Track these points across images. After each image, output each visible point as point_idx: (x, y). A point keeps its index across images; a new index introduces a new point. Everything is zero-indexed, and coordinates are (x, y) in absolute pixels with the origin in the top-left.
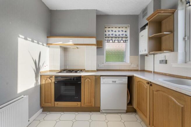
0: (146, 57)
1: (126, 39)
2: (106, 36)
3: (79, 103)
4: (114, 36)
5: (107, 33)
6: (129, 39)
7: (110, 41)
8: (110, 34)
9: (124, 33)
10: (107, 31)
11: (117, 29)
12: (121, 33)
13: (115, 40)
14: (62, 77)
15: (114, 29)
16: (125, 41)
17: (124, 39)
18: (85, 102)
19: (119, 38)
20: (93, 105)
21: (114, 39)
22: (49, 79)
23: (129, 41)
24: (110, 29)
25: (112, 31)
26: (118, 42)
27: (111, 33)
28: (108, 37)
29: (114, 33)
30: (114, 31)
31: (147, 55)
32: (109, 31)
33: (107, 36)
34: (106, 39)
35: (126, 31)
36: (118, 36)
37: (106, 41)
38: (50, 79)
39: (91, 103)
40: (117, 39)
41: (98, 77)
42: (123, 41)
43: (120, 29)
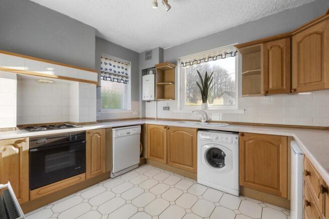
0: (146, 103)
1: (127, 79)
2: (102, 70)
3: (82, 176)
4: (112, 72)
5: (103, 66)
6: (130, 79)
7: (108, 79)
8: (108, 69)
9: (124, 70)
10: (103, 63)
11: (117, 64)
12: (121, 70)
13: (114, 79)
14: (47, 139)
15: (113, 63)
16: (125, 82)
17: (124, 79)
18: (93, 170)
19: (118, 76)
20: (104, 170)
21: (112, 77)
22: (13, 148)
23: (130, 82)
24: (108, 62)
25: (110, 65)
26: (118, 82)
27: (108, 67)
28: (106, 73)
29: (113, 69)
30: (113, 65)
31: (149, 101)
32: (106, 64)
33: (104, 70)
34: (103, 75)
35: (126, 69)
36: (117, 73)
37: (102, 78)
38: (15, 147)
39: (100, 169)
40: (116, 77)
41: (109, 130)
42: (123, 81)
43: (120, 65)
